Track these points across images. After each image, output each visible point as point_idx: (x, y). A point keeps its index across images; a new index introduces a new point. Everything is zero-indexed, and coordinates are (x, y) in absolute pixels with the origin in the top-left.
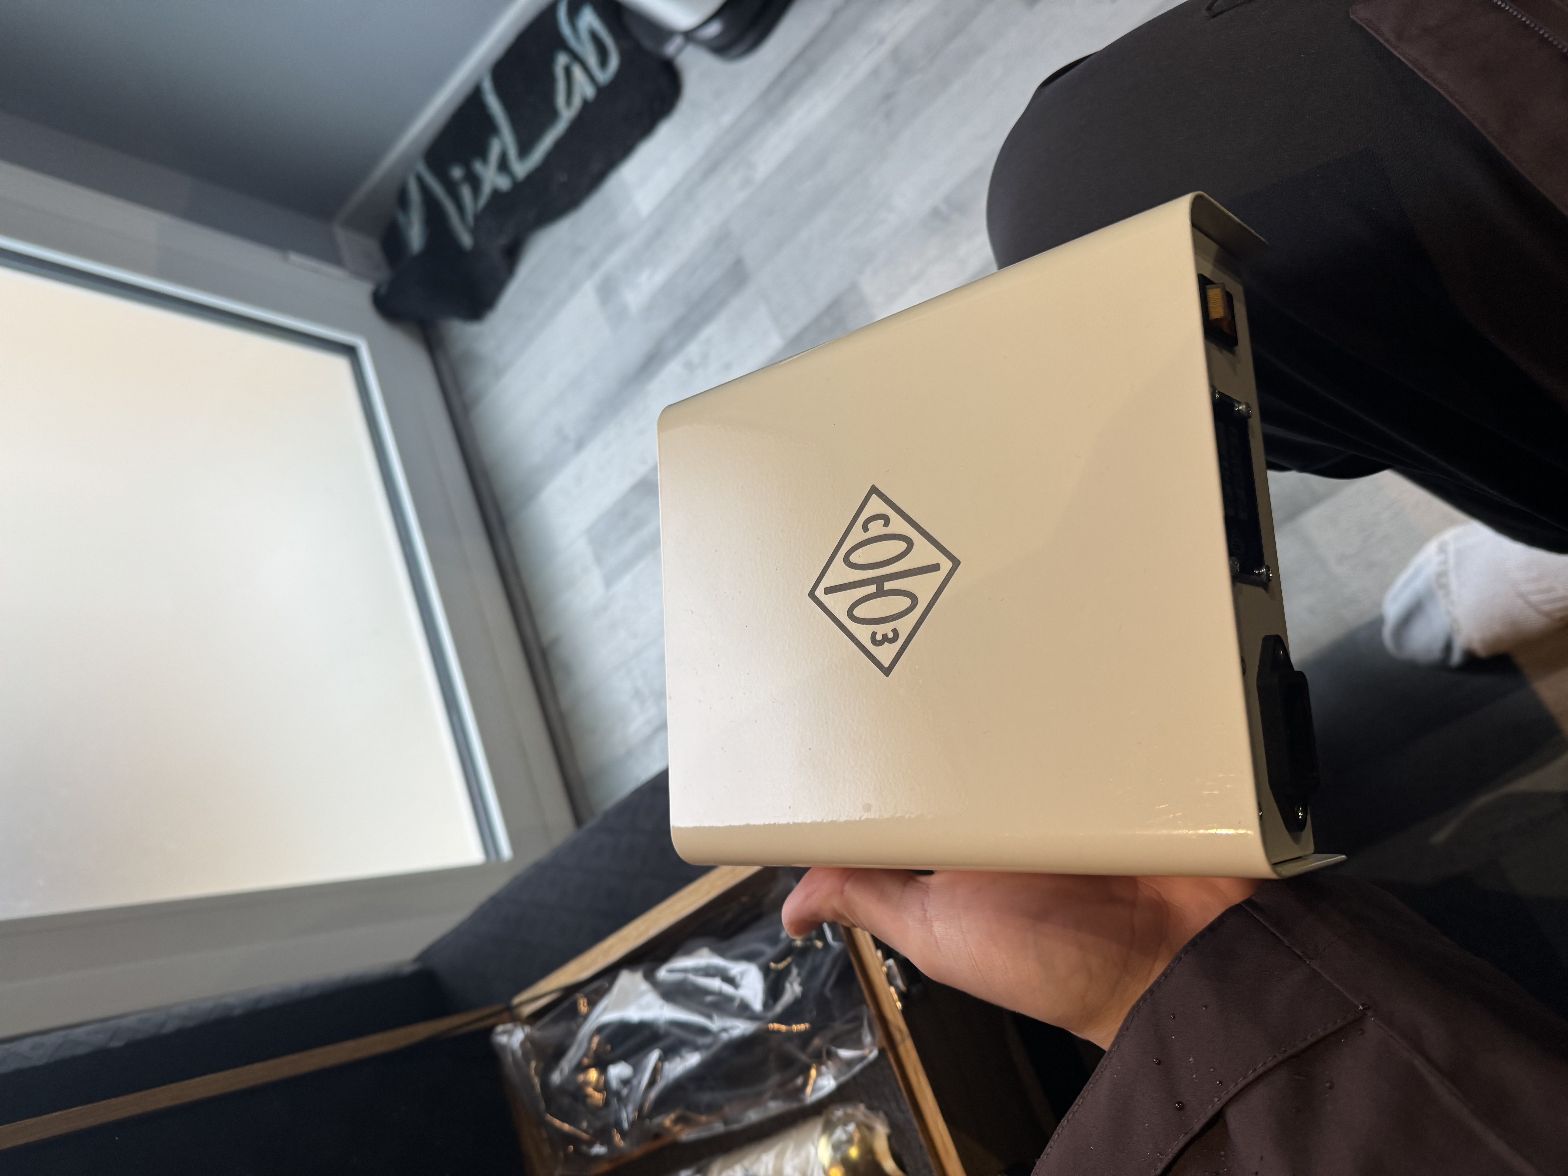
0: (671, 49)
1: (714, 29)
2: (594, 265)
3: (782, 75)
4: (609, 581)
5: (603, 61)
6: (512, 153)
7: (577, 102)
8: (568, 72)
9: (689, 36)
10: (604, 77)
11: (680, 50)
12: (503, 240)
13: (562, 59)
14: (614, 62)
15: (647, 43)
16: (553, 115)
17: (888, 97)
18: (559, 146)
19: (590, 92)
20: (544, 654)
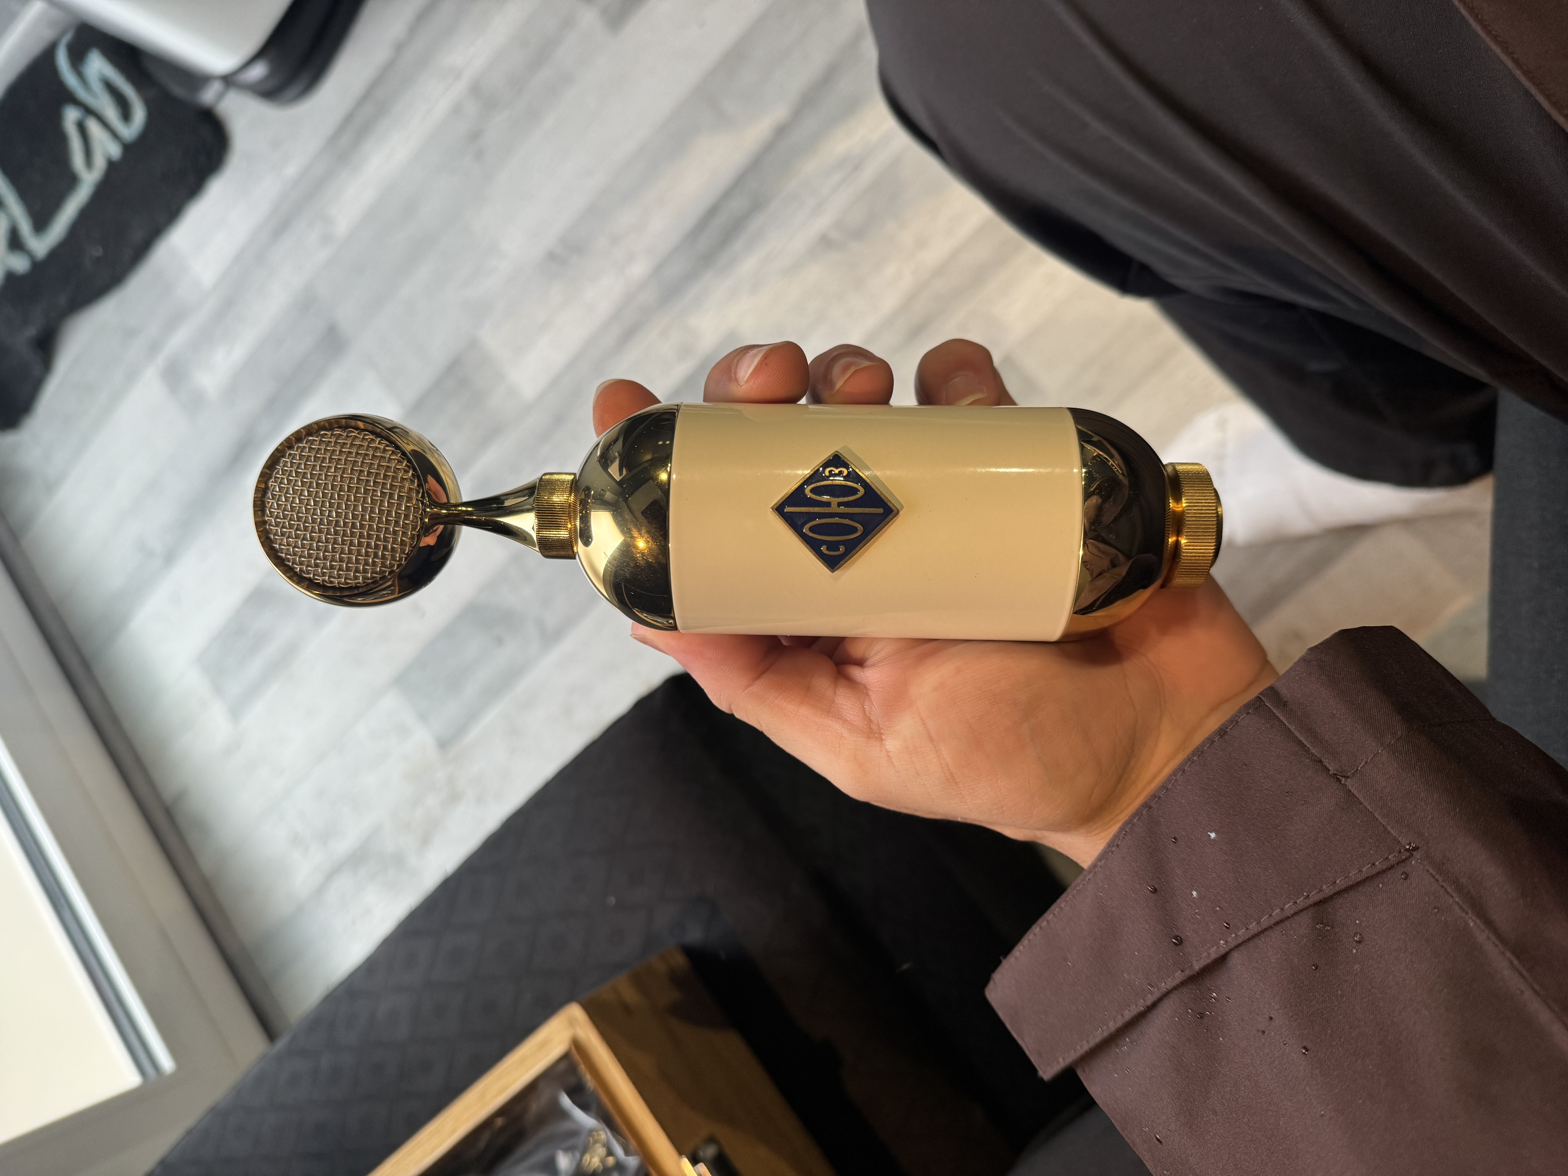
0: (208, 96)
1: (258, 71)
2: (154, 348)
3: (349, 118)
4: (236, 712)
5: (126, 114)
6: (25, 227)
7: (100, 164)
8: (82, 128)
9: (229, 80)
10: (131, 131)
11: (220, 96)
12: (31, 331)
13: (71, 115)
14: (139, 114)
15: (178, 91)
16: (72, 181)
17: (475, 135)
18: (85, 214)
19: (115, 151)
20: (169, 812)
